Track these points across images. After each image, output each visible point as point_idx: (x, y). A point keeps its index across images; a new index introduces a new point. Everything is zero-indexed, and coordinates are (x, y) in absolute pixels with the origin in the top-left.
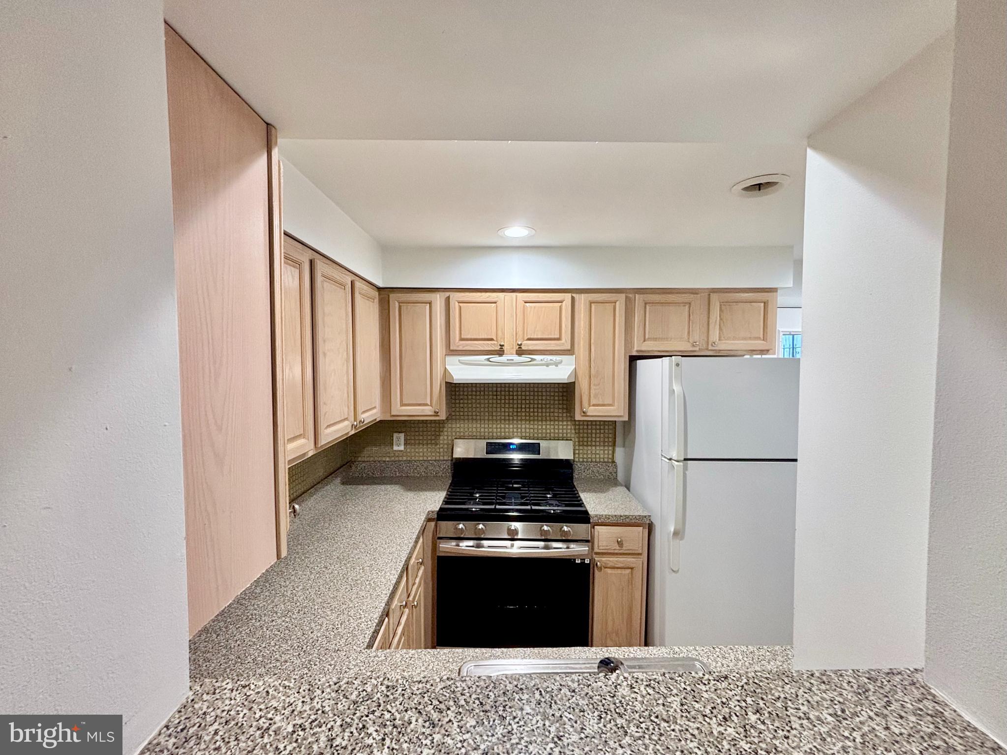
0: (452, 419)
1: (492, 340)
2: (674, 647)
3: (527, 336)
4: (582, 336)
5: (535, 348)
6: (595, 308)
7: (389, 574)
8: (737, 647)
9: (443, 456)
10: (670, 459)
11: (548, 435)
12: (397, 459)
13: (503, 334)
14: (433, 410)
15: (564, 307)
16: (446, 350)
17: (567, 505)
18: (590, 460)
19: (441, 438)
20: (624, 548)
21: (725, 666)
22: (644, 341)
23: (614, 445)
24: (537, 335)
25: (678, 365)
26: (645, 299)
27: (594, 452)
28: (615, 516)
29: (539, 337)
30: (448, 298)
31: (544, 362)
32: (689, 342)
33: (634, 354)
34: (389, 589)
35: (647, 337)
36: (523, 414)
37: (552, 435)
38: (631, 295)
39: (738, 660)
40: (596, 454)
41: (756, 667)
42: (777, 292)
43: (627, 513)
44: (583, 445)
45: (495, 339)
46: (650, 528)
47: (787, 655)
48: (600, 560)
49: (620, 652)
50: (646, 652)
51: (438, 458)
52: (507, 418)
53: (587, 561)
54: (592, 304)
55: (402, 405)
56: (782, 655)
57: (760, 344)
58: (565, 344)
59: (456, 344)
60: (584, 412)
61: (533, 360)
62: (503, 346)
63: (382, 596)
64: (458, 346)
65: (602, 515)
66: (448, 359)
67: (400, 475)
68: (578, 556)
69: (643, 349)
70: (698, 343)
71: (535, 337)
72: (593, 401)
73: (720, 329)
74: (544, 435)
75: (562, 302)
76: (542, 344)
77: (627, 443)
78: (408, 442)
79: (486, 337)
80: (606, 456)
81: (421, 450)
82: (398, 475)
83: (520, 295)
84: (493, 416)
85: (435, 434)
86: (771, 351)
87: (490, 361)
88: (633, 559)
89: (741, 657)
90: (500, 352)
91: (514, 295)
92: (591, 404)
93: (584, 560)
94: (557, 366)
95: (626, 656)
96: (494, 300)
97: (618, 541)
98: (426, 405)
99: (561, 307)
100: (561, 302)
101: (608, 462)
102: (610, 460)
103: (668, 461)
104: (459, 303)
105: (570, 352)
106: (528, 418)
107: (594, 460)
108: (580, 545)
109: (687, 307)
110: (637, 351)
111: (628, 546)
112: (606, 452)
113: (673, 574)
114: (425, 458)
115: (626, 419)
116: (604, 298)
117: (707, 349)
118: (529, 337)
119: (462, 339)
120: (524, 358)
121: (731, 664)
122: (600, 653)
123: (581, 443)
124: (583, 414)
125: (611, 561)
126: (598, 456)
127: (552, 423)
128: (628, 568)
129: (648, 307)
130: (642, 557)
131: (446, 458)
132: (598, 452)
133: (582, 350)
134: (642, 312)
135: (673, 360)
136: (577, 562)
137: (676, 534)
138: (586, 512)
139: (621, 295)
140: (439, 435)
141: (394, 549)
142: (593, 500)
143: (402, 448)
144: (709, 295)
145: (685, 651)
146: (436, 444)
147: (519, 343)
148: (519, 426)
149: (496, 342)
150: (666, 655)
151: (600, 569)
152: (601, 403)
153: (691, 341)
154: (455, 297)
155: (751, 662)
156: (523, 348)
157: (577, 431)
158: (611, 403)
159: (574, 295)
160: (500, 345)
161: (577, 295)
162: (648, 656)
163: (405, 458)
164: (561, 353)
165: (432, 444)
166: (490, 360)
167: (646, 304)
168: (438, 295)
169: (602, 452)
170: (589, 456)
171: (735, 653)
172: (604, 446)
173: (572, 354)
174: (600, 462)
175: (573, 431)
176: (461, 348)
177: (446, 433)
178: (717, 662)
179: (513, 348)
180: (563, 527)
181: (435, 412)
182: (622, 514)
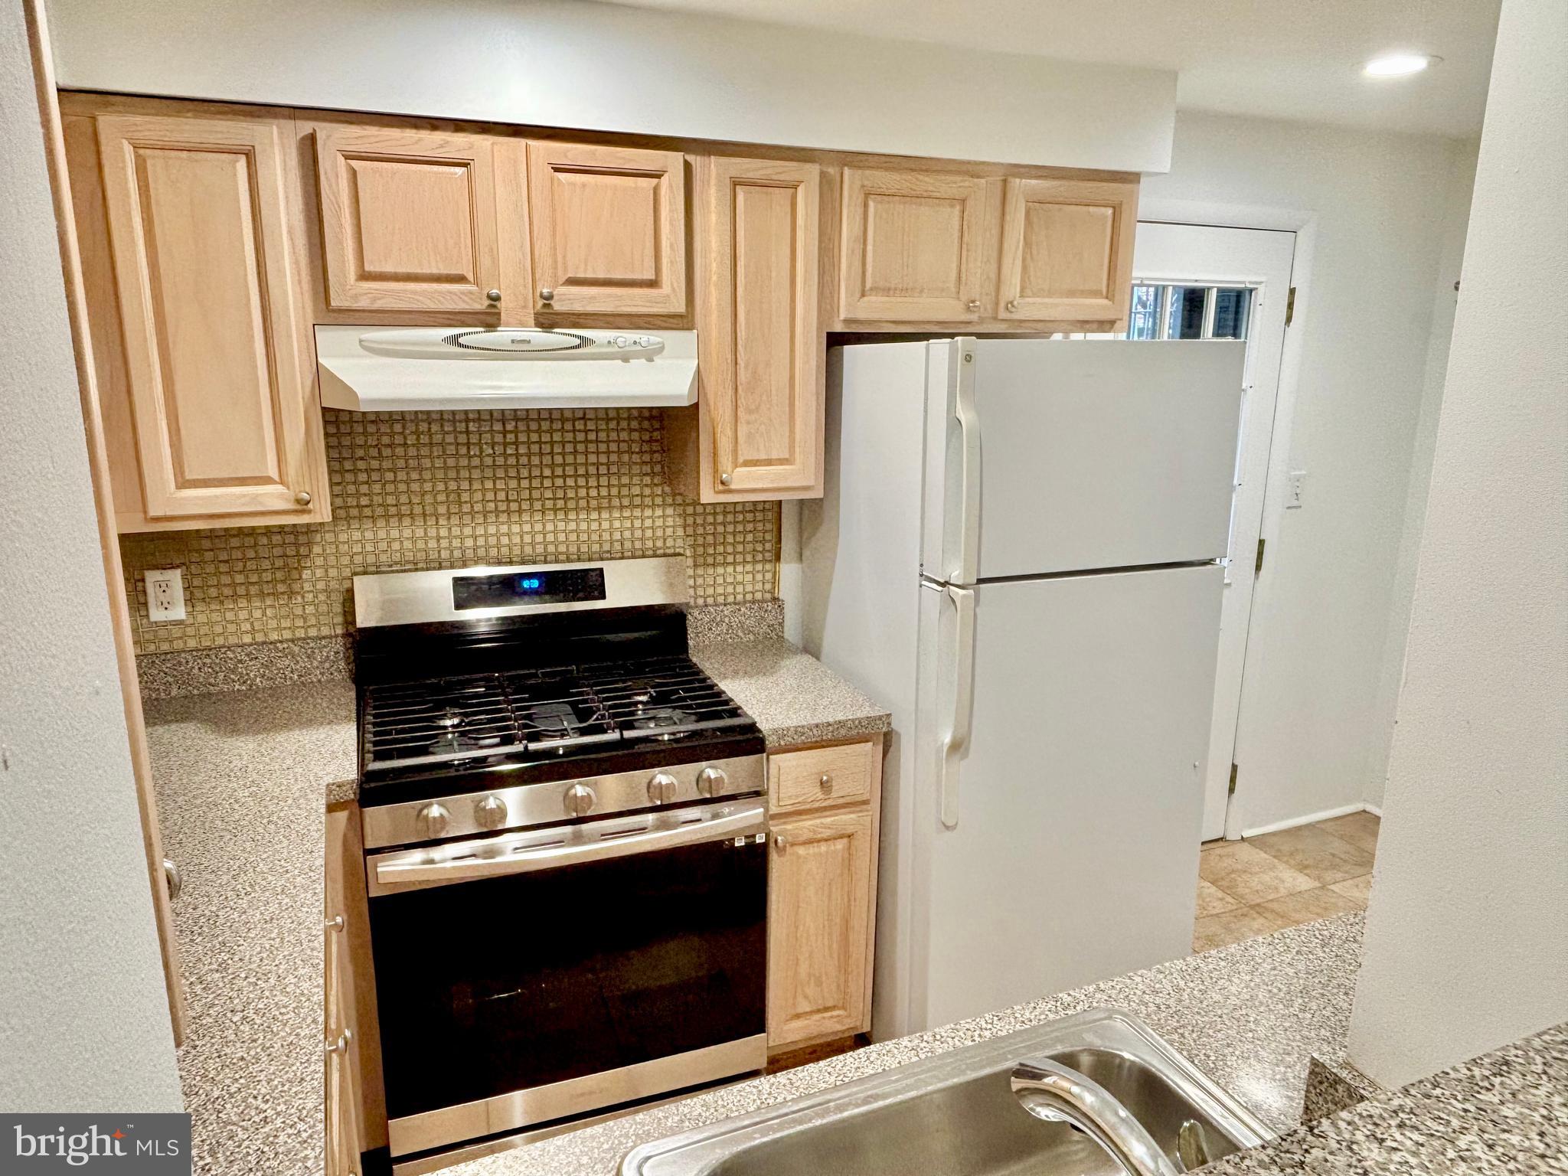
0: (348, 518)
1: (461, 279)
2: (1060, 995)
3: (565, 269)
4: (714, 278)
5: (590, 308)
6: (746, 200)
7: (291, 979)
8: (1167, 964)
9: (318, 626)
10: (943, 584)
11: (617, 546)
12: (165, 647)
13: (495, 261)
14: (291, 494)
15: (664, 191)
16: (315, 311)
17: (702, 718)
18: (721, 599)
19: (306, 574)
20: (834, 795)
21: (1163, 1007)
22: (863, 295)
23: (778, 558)
24: (594, 271)
25: (968, 358)
26: (866, 183)
27: (730, 580)
28: (817, 726)
29: (601, 275)
30: (311, 140)
31: (615, 349)
32: (958, 299)
33: (839, 328)
34: (314, 1021)
35: (868, 285)
36: (548, 494)
37: (628, 545)
38: (831, 170)
39: (1178, 990)
40: (734, 584)
41: (1214, 995)
42: (1139, 182)
43: (840, 717)
44: (706, 565)
45: (470, 277)
46: (888, 741)
47: (1253, 958)
48: (781, 831)
49: (961, 1033)
50: (1013, 1020)
51: (300, 633)
52: (503, 507)
53: (760, 839)
54: (737, 187)
55: (183, 483)
56: (1244, 959)
57: (1096, 306)
58: (670, 297)
59: (348, 289)
60: (723, 483)
61: (585, 342)
62: (497, 298)
63: (303, 1042)
64: (355, 297)
65: (788, 729)
66: (324, 336)
67: (183, 692)
68: (738, 832)
69: (861, 315)
70: (978, 303)
71: (590, 275)
72: (745, 454)
73: (1025, 268)
74: (606, 547)
75: (659, 177)
76: (609, 296)
77: (807, 553)
78: (198, 594)
79: (443, 270)
80: (759, 586)
81: (243, 614)
82: (174, 692)
83: (541, 147)
84: (460, 503)
85: (286, 565)
86: (1118, 325)
87: (461, 345)
88: (852, 816)
89: (1182, 983)
90: (490, 319)
91: (521, 143)
92: (741, 460)
93: (754, 836)
94: (651, 360)
95: (977, 1039)
96: (464, 155)
97: (822, 783)
98: (267, 480)
99: (656, 190)
100: (657, 175)
101: (764, 601)
102: (768, 596)
103: (940, 588)
104: (347, 158)
105: (682, 321)
106: (560, 504)
107: (731, 599)
108: (743, 804)
109: (958, 208)
110: (847, 321)
111: (842, 790)
112: (759, 577)
113: (948, 834)
114: (260, 638)
115: (819, 494)
116: (769, 171)
117: (995, 319)
118: (570, 275)
119: (365, 276)
120: (559, 337)
121: (1172, 1003)
122: (922, 1045)
123: (701, 560)
124: (721, 487)
125: (805, 826)
126: (739, 589)
127: (627, 513)
128: (841, 837)
129: (871, 204)
130: (868, 807)
131: (325, 631)
132: (740, 578)
133: (714, 317)
134: (859, 218)
135: (959, 344)
136: (737, 845)
137: (957, 747)
138: (752, 728)
139: (808, 166)
140: (300, 569)
141: (273, 908)
142: (753, 695)
143: (179, 612)
144: (1005, 181)
145: (1083, 997)
146: (291, 594)
147: (545, 291)
148: (538, 527)
149: (474, 288)
150: (1051, 1016)
151: (781, 851)
152: (763, 457)
153: (964, 298)
154: (333, 138)
155: (1201, 987)
156: (557, 306)
157: (690, 530)
158: (787, 456)
159: (690, 158)
160: (489, 297)
161: (698, 158)
162: (1018, 1027)
163: (192, 643)
164: (659, 322)
165: (275, 595)
166: (461, 340)
167: (867, 195)
168: (275, 127)
169: (749, 577)
170: (720, 590)
171: (1169, 977)
172: (755, 562)
173: (690, 328)
174: (745, 602)
175: (680, 532)
176: (363, 303)
177: (319, 561)
178: (1146, 1005)
179: (525, 307)
180: (702, 772)
181: (298, 501)
182: (831, 720)
